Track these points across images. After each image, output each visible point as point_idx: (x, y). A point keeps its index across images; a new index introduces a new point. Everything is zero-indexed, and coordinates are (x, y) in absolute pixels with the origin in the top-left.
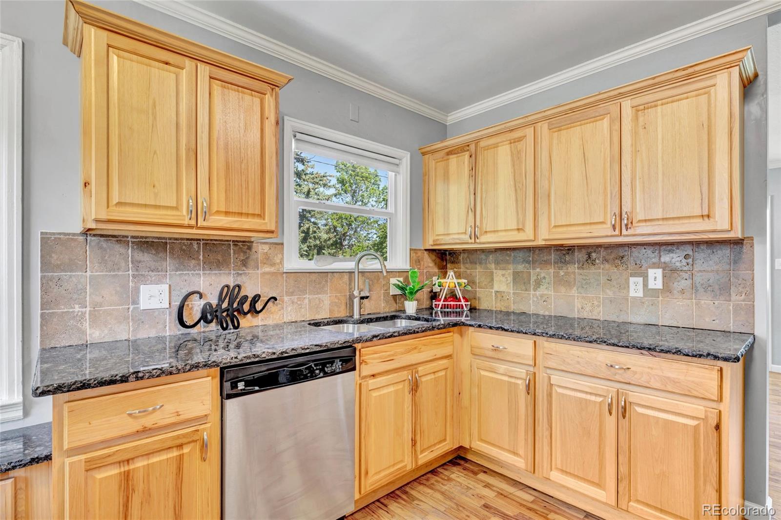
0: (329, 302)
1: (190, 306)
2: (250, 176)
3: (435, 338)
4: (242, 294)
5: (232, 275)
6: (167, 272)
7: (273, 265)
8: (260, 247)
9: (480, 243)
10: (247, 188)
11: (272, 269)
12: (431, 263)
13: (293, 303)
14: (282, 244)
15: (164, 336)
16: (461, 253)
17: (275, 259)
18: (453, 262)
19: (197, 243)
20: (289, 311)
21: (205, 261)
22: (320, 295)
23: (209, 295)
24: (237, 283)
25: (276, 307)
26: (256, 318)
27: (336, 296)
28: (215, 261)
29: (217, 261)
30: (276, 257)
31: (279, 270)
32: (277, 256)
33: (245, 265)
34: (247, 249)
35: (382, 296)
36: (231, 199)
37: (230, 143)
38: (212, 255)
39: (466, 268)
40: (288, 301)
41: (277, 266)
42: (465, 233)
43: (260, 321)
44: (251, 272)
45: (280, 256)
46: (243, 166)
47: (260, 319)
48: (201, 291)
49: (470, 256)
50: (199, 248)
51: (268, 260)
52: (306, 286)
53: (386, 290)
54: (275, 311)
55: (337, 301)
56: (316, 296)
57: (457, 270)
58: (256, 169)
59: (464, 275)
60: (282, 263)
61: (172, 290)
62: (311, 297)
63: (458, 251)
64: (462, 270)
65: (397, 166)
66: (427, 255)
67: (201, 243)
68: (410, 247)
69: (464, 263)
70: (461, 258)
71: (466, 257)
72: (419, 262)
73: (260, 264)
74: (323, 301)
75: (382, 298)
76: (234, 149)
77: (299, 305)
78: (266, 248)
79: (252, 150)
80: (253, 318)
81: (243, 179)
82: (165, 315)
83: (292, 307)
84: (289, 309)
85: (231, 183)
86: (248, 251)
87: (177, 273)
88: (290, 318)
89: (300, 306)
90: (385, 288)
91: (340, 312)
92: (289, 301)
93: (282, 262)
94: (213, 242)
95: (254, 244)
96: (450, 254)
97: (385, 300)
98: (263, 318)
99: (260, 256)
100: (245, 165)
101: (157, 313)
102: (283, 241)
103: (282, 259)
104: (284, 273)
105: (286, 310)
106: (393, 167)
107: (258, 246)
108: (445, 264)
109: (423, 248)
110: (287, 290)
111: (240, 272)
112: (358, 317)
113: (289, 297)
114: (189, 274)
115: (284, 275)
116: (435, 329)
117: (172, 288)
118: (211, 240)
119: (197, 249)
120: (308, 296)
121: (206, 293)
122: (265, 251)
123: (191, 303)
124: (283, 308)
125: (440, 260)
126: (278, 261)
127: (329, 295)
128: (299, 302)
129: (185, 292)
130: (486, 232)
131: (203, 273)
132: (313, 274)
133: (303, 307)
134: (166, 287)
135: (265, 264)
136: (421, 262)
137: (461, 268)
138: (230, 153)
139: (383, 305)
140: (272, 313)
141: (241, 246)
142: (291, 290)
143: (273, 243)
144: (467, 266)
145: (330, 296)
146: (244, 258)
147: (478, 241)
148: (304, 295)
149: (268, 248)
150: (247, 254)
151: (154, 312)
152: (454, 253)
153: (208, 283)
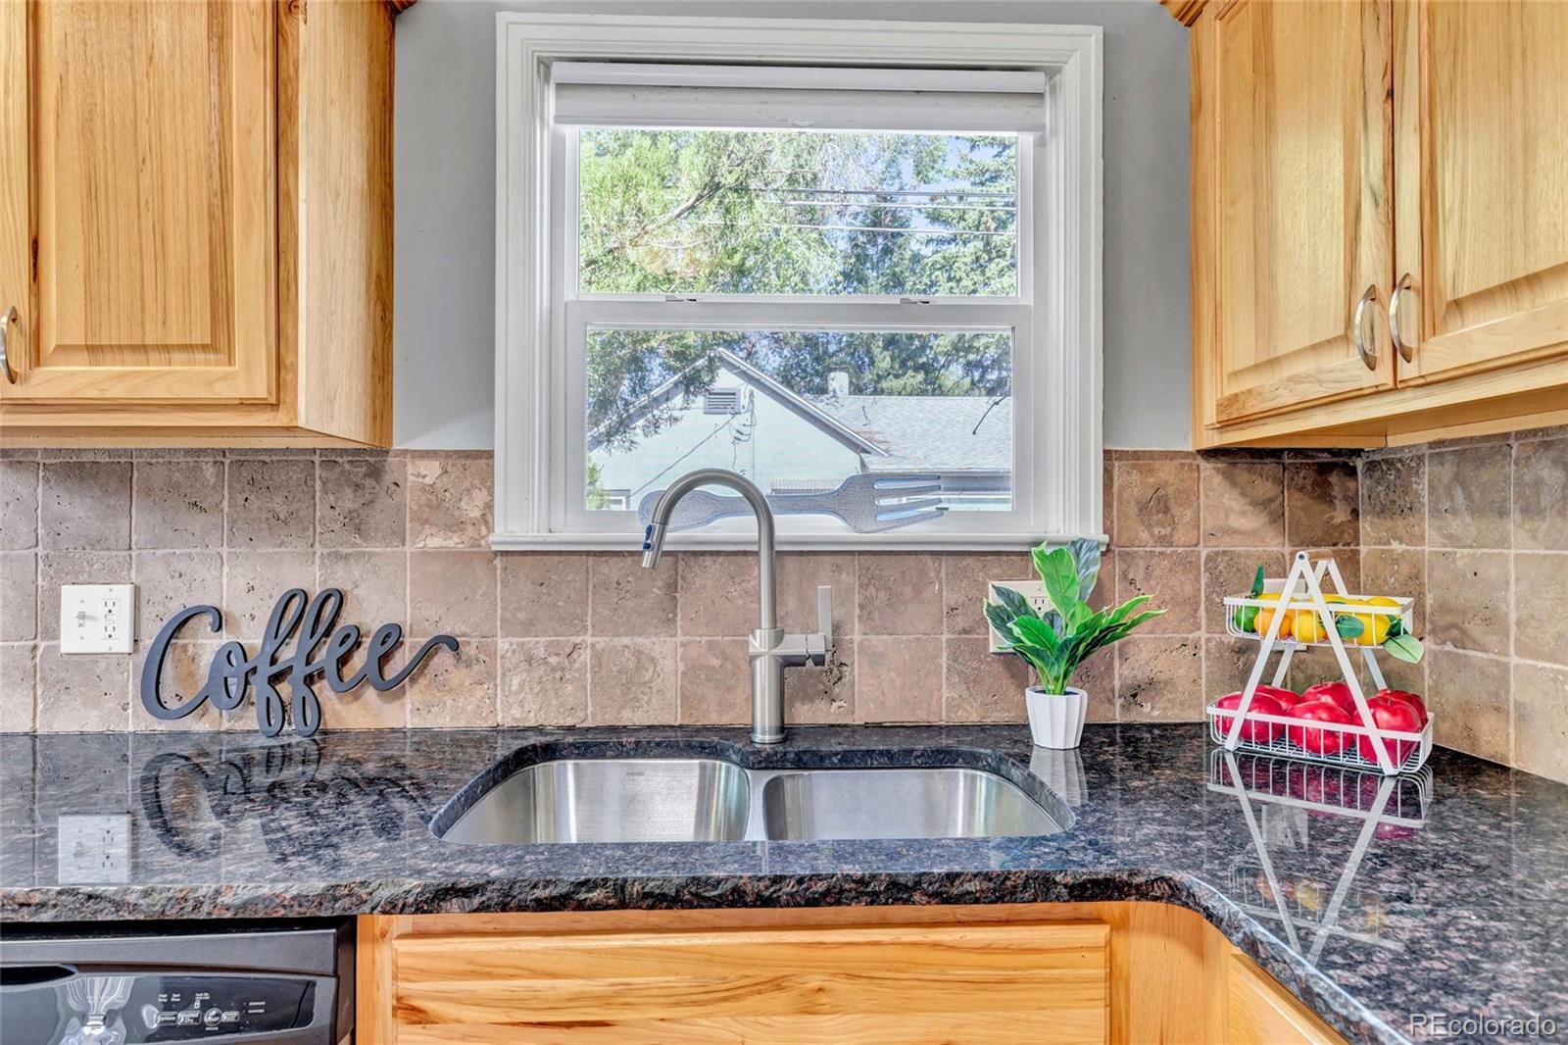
0: (681, 667)
1: (191, 650)
2: (169, 211)
3: (935, 945)
4: (348, 619)
5: (317, 561)
6: (130, 548)
7: (458, 526)
8: (410, 469)
9: (1427, 384)
10: (161, 256)
11: (453, 542)
12: (1243, 514)
13: (529, 660)
14: (490, 455)
15: (122, 734)
16: (1420, 458)
17: (463, 504)
18: (1384, 511)
19: (215, 462)
20: (514, 688)
21: (235, 516)
22: (640, 640)
23: (245, 622)
24: (332, 584)
25: (467, 671)
26: (396, 704)
27: (710, 645)
28: (264, 516)
29: (270, 515)
30: (465, 499)
31: (479, 546)
32: (471, 498)
33: (358, 530)
34: (366, 475)
35: (945, 655)
36: (104, 301)
37: (98, 108)
38: (257, 497)
39: (1449, 537)
40: (509, 654)
41: (470, 531)
42: (1346, 338)
43: (409, 716)
44: (378, 550)
45: (480, 496)
46: (145, 181)
47: (408, 707)
48: (224, 608)
49: (1468, 471)
50: (220, 476)
51: (437, 509)
52: (585, 601)
53: (965, 631)
54: (462, 685)
55: (716, 662)
56: (626, 640)
57: (1404, 547)
58: (193, 184)
59: (1438, 575)
60: (489, 518)
61: (144, 601)
62: (602, 642)
63: (1407, 454)
64: (1427, 549)
65: (1035, 102)
66: (1217, 479)
67: (227, 462)
68: (1105, 440)
69: (1436, 512)
70: (1422, 486)
71: (1446, 479)
72: (1166, 510)
73: (408, 525)
74: (653, 660)
75: (944, 661)
76: (113, 126)
77: (554, 670)
78: (431, 470)
79: (178, 120)
80: (384, 702)
81: (147, 226)
82: (122, 673)
83: (524, 675)
84: (516, 681)
85: (104, 247)
86: (369, 482)
87: (159, 553)
88: (516, 712)
89: (558, 675)
90: (961, 622)
91: (732, 706)
92: (514, 652)
93: (486, 519)
94: (261, 458)
95: (391, 459)
96: (1372, 466)
97: (960, 674)
98: (417, 705)
99: (410, 498)
100: (152, 176)
101: (103, 665)
102: (493, 445)
103: (489, 506)
104: (496, 553)
105: (503, 682)
106: (1019, 110)
107: (405, 465)
108: (1341, 515)
109: (1190, 447)
110: (508, 615)
111: (343, 550)
112: (767, 738)
113: (515, 640)
114: (190, 555)
115: (498, 562)
116: (917, 897)
117: (144, 595)
118: (257, 451)
119: (212, 481)
120: (589, 640)
121: (237, 614)
122: (428, 481)
123: (193, 641)
124: (491, 676)
125: (1307, 501)
126: (476, 513)
127: (680, 638)
128: (553, 660)
129: (175, 608)
130: (1458, 304)
131: (229, 553)
132: (612, 560)
133: (568, 676)
134: (123, 593)
135: (426, 522)
136: (1176, 511)
137: (1421, 539)
138: (100, 142)
139: (945, 693)
140: (451, 691)
141: (347, 466)
142: (521, 615)
143: (455, 452)
144: (1455, 525)
145: (683, 645)
146: (356, 506)
147: (1407, 370)
148: (577, 633)
149: (439, 472)
150: (367, 491)
151: (96, 662)
152: (1386, 461)
153: (242, 583)
